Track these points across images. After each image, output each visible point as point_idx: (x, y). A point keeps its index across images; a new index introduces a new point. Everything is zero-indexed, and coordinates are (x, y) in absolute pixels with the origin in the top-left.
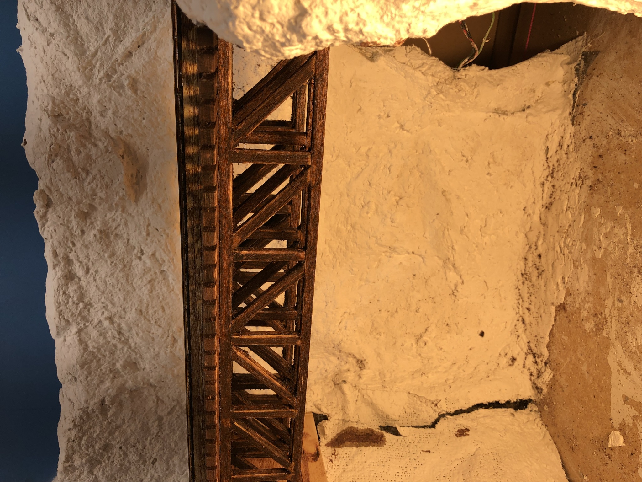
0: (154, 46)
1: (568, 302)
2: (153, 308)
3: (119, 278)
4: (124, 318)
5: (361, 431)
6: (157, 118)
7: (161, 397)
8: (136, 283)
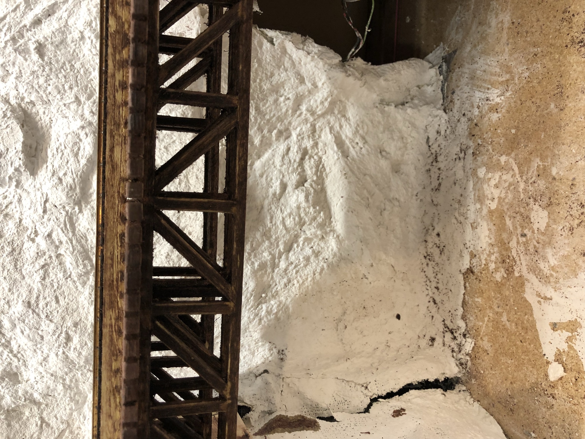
0: (65, 15)
1: (474, 265)
2: (45, 298)
3: (5, 264)
4: (8, 313)
5: (291, 419)
6: (63, 85)
7: (46, 419)
8: (26, 269)
